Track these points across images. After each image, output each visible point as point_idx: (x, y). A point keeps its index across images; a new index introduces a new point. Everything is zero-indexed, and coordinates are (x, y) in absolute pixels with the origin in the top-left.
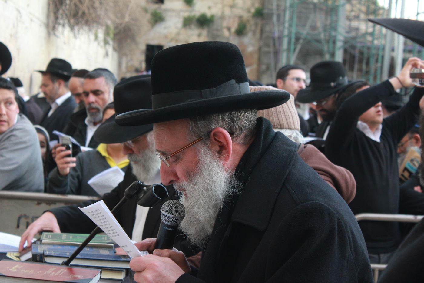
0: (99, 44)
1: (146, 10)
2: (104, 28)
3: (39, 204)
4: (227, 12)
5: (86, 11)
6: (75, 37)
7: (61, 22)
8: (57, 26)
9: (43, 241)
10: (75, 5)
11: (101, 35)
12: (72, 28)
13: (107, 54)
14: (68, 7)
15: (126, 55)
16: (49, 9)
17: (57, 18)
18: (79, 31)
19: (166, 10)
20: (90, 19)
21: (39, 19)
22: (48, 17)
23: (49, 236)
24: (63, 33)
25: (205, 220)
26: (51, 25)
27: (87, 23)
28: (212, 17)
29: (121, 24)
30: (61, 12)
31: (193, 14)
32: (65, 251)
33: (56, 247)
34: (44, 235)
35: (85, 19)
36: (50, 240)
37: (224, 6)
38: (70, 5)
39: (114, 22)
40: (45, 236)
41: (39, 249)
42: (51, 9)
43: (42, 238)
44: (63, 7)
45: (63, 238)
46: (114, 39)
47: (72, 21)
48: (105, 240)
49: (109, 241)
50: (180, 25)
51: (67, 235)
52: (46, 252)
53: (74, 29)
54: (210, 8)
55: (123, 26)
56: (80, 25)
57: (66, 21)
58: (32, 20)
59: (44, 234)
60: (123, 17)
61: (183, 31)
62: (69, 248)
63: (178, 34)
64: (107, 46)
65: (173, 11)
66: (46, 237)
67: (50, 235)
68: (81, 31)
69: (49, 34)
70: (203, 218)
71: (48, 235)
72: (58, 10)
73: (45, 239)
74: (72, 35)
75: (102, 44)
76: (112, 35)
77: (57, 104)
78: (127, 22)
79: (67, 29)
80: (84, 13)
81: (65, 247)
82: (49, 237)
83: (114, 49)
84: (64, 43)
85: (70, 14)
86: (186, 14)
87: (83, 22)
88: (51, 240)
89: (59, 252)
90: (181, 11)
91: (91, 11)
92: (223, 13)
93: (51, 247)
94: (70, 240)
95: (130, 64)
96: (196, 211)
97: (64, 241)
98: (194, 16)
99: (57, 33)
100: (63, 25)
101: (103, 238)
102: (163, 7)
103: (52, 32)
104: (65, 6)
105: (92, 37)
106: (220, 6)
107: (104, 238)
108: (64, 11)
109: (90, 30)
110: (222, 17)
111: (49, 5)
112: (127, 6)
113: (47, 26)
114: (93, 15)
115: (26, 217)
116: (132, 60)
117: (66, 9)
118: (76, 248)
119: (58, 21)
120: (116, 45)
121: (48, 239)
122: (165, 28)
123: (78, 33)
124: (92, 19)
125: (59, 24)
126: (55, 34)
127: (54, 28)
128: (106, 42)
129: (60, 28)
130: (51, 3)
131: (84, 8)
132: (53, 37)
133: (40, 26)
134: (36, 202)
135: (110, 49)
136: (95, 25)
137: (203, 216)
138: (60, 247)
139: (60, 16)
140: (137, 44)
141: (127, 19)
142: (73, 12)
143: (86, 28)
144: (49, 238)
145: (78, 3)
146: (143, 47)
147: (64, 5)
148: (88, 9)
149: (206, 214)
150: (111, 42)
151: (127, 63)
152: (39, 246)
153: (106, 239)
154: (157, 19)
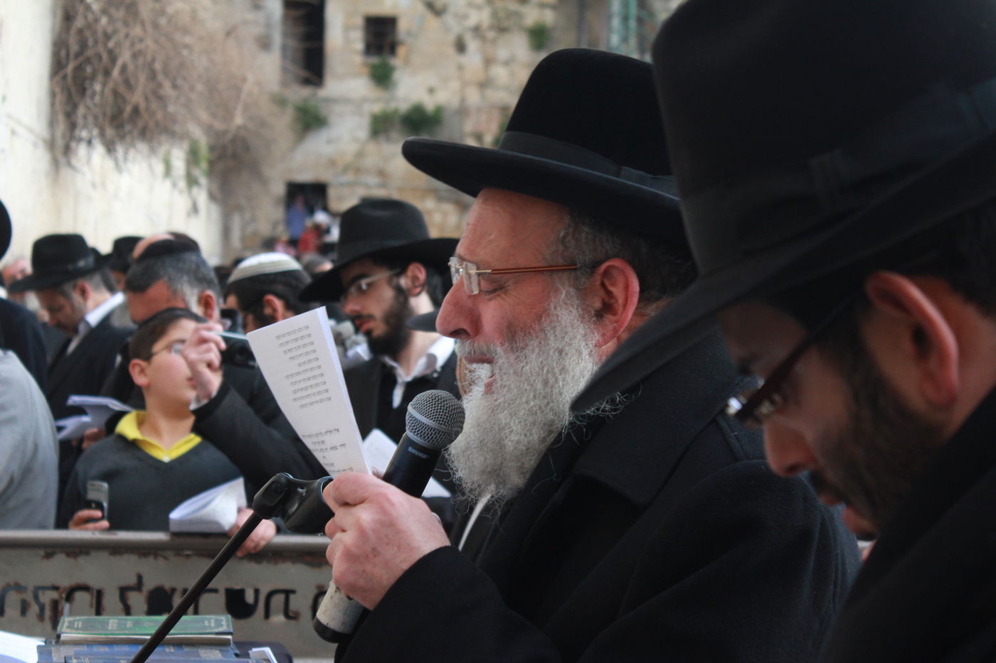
0: (174, 185)
1: (280, 102)
2: (186, 145)
3: (48, 556)
4: (473, 97)
5: (142, 105)
6: (118, 168)
7: (84, 134)
8: (73, 144)
9: (63, 637)
10: (116, 93)
11: (179, 163)
12: (110, 148)
13: (195, 209)
14: (97, 98)
15: (239, 208)
16: (53, 105)
17: (72, 126)
18: (126, 153)
19: (328, 100)
20: (151, 124)
21: (30, 130)
22: (52, 124)
23: (76, 623)
24: (89, 161)
25: (515, 448)
26: (60, 143)
27: (145, 134)
28: (439, 110)
29: (225, 132)
30: (81, 111)
31: (393, 106)
32: (117, 657)
33: (95, 649)
34: (64, 622)
35: (140, 124)
36: (79, 633)
37: (465, 84)
38: (102, 92)
39: (209, 130)
40: (66, 624)
41: (53, 654)
42: (58, 106)
43: (61, 629)
44: (88, 101)
45: (110, 628)
46: (211, 173)
47: (110, 132)
48: (210, 627)
49: (221, 630)
50: (363, 133)
51: (118, 620)
52: (70, 661)
53: (115, 150)
54: (431, 91)
55: (229, 136)
56: (128, 139)
57: (95, 132)
58: (13, 132)
59: (64, 620)
60: (228, 115)
61: (372, 147)
62: (126, 649)
63: (360, 155)
64: (195, 190)
65: (346, 101)
66: (68, 627)
67: (78, 621)
68: (132, 153)
69: (56, 164)
70: (512, 442)
71: (74, 621)
72: (75, 106)
73: (68, 631)
74: (109, 164)
75: (182, 184)
76: (204, 165)
77: (87, 324)
78: (239, 128)
79: (99, 150)
80: (136, 111)
81: (117, 649)
82: (76, 626)
83: (212, 197)
84: (94, 185)
85: (104, 114)
86: (377, 108)
87: (136, 132)
88: (83, 634)
89: (102, 659)
90: (365, 100)
91: (154, 105)
92: (463, 100)
93: (85, 648)
94: (127, 632)
95: (250, 229)
96: (504, 422)
97: (112, 634)
98: (396, 112)
99: (74, 162)
100: (89, 142)
101: (206, 623)
102: (323, 92)
103: (62, 160)
104: (92, 97)
105: (159, 168)
106: (455, 85)
107: (209, 623)
108: (88, 108)
109: (153, 151)
110: (463, 111)
111: (53, 95)
112: (238, 90)
113: (51, 145)
114: (160, 116)
115: (19, 588)
116: (254, 219)
117: (95, 105)
118: (139, 649)
119: (77, 132)
120: (215, 187)
121: (74, 631)
122: (329, 142)
123: (126, 159)
124: (157, 123)
125: (80, 140)
126: (69, 164)
127: (67, 150)
128: (191, 181)
129: (82, 150)
130: (58, 90)
131: (137, 98)
132: (65, 172)
133: (35, 145)
134: (42, 552)
135: (202, 196)
136: (164, 138)
137: (514, 437)
138: (106, 649)
139: (80, 121)
140: (264, 182)
141: (239, 120)
142: (109, 111)
143: (142, 147)
144: (77, 629)
145: (122, 89)
146: (279, 189)
147: (89, 93)
148: (147, 99)
149: (523, 437)
150: (203, 181)
151: (243, 228)
152: (53, 649)
153: (213, 624)
154: (310, 121)
